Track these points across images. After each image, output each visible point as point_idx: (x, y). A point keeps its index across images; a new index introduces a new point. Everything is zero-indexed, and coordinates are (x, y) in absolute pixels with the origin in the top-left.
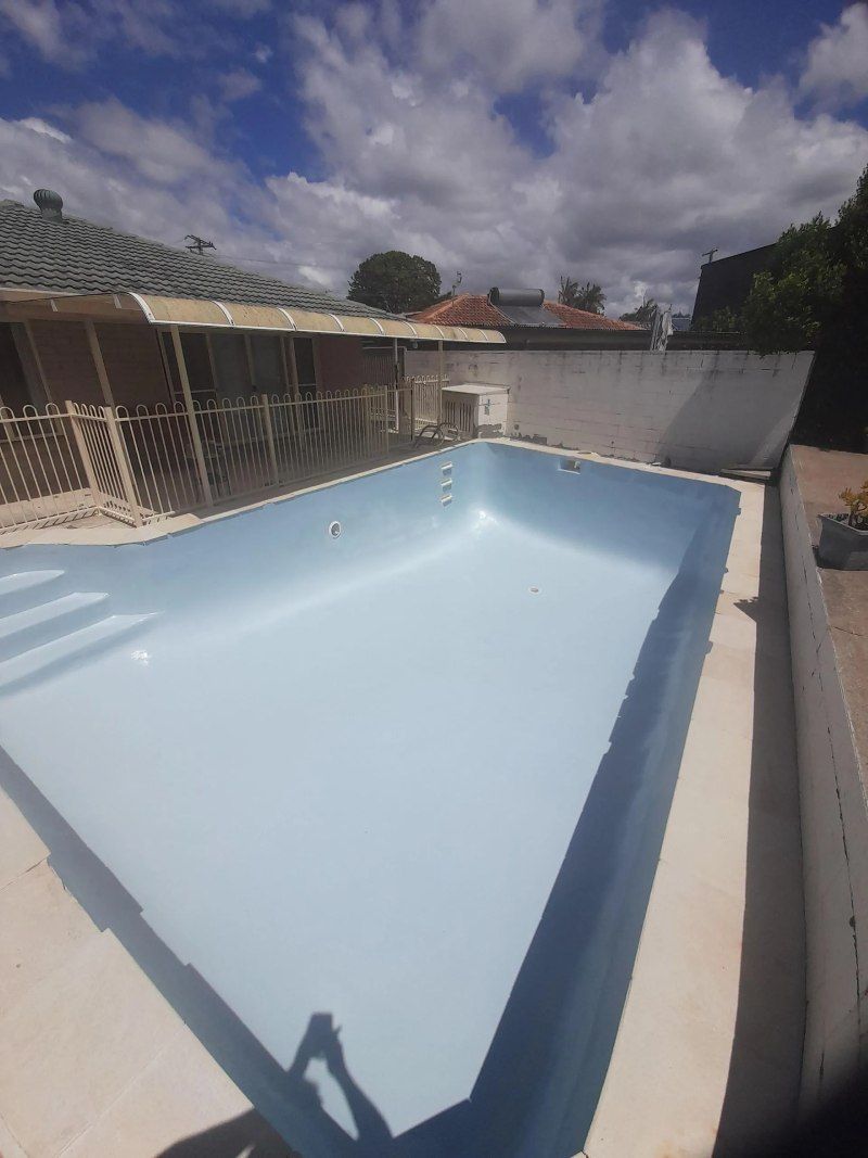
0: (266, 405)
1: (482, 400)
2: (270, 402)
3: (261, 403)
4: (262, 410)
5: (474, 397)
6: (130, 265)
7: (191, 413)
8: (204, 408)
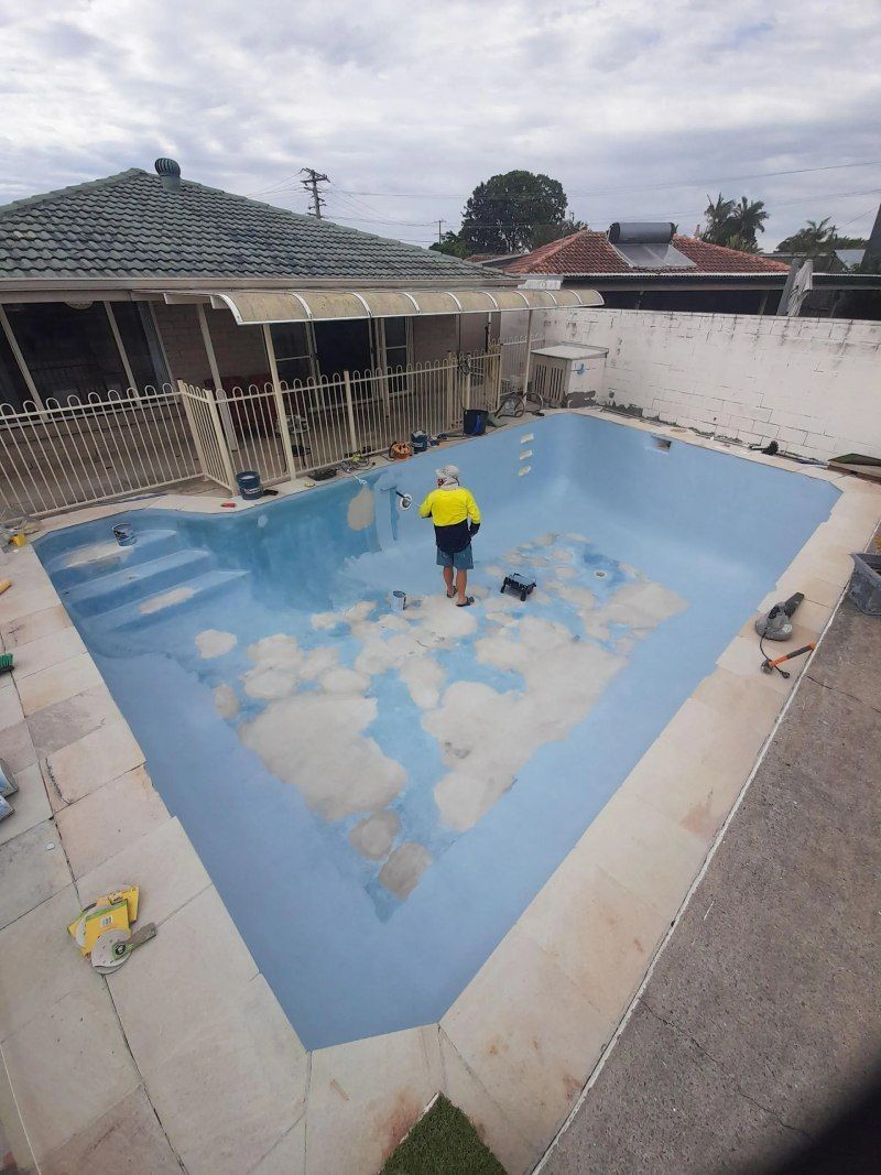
0: (347, 382)
1: (575, 366)
2: (351, 378)
3: (343, 379)
4: (344, 386)
5: (567, 360)
6: (234, 235)
7: (277, 392)
8: (291, 387)
